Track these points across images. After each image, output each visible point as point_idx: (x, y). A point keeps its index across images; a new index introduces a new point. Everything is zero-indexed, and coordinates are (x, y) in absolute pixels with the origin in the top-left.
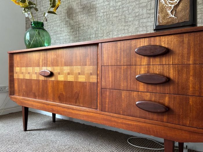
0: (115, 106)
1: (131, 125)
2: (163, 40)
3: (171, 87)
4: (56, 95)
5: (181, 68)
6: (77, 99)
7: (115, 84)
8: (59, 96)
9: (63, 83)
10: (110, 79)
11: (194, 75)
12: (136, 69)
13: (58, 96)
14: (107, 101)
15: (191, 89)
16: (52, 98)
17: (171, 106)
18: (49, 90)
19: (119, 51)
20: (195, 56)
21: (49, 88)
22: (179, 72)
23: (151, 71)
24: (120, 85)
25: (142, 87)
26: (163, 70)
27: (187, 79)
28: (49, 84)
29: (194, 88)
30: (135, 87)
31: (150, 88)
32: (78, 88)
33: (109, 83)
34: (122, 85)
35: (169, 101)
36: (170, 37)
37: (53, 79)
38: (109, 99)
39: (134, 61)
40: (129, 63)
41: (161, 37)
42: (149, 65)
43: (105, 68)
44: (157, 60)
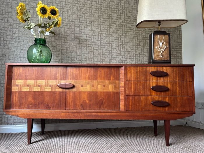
0: (137, 106)
1: (147, 116)
2: (164, 68)
3: (169, 92)
4: (78, 104)
5: (173, 83)
6: (101, 105)
7: (136, 92)
8: (82, 104)
9: (86, 94)
10: (133, 90)
11: (179, 87)
12: (150, 83)
13: (80, 104)
14: (131, 103)
15: (178, 93)
16: (72, 107)
17: (170, 102)
18: (69, 100)
19: (138, 72)
20: (179, 78)
21: (69, 98)
22: (173, 85)
23: (159, 84)
24: (140, 93)
25: (154, 93)
26: (165, 84)
27: (176, 88)
28: (69, 95)
29: (179, 92)
30: (150, 94)
31: (158, 93)
32: (103, 97)
33: (132, 91)
34: (141, 93)
35: (168, 100)
36: (168, 68)
37: (74, 90)
38: (132, 102)
39: (149, 79)
40: (145, 80)
41: (163, 67)
42: (157, 81)
43: (128, 82)
44: (162, 79)
